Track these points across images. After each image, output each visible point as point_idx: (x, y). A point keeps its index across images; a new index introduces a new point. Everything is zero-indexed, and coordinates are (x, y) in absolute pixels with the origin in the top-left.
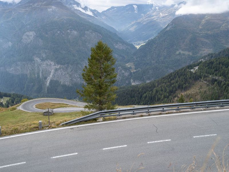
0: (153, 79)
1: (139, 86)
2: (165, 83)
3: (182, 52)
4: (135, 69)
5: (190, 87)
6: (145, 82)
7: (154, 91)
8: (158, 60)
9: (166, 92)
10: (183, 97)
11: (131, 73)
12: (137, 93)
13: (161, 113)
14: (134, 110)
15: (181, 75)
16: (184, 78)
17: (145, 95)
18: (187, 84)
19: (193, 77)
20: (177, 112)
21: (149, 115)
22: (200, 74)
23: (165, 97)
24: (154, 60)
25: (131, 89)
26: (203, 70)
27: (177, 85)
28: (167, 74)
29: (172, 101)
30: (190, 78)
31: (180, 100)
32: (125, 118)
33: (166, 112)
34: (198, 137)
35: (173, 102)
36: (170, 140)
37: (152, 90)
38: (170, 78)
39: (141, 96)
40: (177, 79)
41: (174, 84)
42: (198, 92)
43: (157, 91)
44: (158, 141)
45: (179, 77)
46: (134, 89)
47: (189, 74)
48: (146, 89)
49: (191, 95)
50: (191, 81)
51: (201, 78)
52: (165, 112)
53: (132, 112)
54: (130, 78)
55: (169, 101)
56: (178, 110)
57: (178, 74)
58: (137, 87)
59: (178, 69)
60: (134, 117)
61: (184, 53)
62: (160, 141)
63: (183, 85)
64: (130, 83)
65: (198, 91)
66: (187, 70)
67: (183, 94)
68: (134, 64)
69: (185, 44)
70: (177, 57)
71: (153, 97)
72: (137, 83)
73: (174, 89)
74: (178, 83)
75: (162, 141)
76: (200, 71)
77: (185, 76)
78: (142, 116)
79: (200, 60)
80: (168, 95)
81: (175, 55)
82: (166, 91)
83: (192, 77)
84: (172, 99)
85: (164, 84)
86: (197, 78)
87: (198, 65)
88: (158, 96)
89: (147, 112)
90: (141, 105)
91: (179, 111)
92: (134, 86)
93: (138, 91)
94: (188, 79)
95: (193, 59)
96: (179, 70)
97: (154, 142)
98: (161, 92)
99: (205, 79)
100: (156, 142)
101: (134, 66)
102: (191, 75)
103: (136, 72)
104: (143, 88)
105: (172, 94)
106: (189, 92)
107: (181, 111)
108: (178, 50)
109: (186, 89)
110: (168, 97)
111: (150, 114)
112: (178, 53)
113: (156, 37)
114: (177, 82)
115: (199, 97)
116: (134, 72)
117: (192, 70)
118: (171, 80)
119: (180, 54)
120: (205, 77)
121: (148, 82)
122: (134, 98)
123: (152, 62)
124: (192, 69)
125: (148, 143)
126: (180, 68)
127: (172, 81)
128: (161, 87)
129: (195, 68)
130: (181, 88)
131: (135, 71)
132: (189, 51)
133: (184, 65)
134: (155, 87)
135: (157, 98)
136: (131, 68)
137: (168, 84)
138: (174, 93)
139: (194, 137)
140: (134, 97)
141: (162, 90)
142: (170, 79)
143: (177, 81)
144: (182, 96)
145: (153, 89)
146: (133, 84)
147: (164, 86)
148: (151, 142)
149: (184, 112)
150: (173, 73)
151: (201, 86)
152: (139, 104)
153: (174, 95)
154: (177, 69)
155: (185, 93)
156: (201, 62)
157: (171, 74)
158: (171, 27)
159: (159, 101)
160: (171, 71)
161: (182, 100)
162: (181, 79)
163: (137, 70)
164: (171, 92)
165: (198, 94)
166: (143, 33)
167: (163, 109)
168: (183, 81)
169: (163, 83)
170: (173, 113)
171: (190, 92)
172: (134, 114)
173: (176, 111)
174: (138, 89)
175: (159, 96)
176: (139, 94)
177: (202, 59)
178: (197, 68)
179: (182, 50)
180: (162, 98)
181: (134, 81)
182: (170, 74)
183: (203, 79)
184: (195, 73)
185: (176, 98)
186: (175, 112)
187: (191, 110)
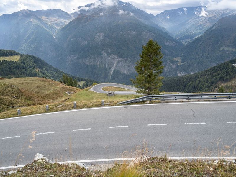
0: (196, 71)
1: (184, 77)
2: (208, 75)
3: (225, 48)
4: (182, 63)
5: (231, 79)
6: (190, 74)
7: (197, 82)
8: (203, 55)
9: (208, 83)
10: (223, 88)
11: (178, 66)
12: (182, 82)
13: (200, 100)
14: (175, 97)
15: (224, 68)
16: (226, 72)
17: (189, 84)
18: (228, 77)
20: (214, 100)
21: (189, 101)
23: (206, 87)
24: (198, 55)
25: (177, 79)
27: (218, 77)
28: (210, 68)
29: (212, 91)
30: (232, 72)
31: (219, 90)
32: (167, 102)
33: (204, 100)
34: (231, 123)
35: (214, 92)
36: (205, 123)
37: (195, 81)
38: (212, 71)
39: (185, 85)
40: (219, 72)
41: (216, 76)
43: (199, 82)
44: (194, 123)
45: (221, 71)
46: (180, 79)
47: (231, 68)
48: (190, 79)
49: (231, 86)
50: (232, 74)
52: (203, 100)
53: (174, 98)
54: (177, 70)
55: (210, 90)
56: (215, 99)
57: (220, 68)
58: (182, 77)
59: (221, 63)
60: (175, 102)
61: (228, 49)
62: (196, 123)
63: (224, 77)
64: (176, 74)
66: (230, 64)
67: (223, 85)
68: (181, 58)
69: (230, 41)
70: (221, 53)
71: (195, 87)
72: (183, 75)
73: (216, 81)
74: (220, 75)
75: (197, 123)
77: (226, 69)
78: (182, 102)
80: (209, 85)
81: (219, 51)
82: (208, 82)
83: (234, 71)
84: (212, 89)
85: (207, 76)
88: (200, 86)
89: (187, 99)
90: (184, 92)
91: (215, 100)
92: (179, 77)
93: (183, 81)
94: (230, 72)
96: (222, 64)
97: (190, 123)
98: (203, 83)
100: (192, 123)
101: (181, 60)
102: (232, 68)
103: (182, 65)
104: (188, 78)
105: (213, 84)
106: (229, 84)
107: (218, 100)
108: (222, 47)
109: (226, 81)
110: (209, 87)
111: (190, 100)
112: (222, 49)
113: (202, 35)
114: (219, 75)
116: (180, 66)
117: (234, 64)
118: (213, 73)
119: (223, 50)
121: (192, 73)
122: (179, 87)
123: (197, 57)
124: (234, 63)
125: (185, 124)
126: (223, 62)
127: (214, 74)
128: (204, 78)
130: (222, 80)
131: (181, 64)
132: (233, 48)
133: (226, 60)
134: (198, 78)
135: (199, 87)
136: (178, 62)
137: (211, 76)
138: (216, 84)
139: (228, 123)
140: (179, 85)
141: (204, 81)
142: (212, 72)
143: (219, 73)
144: (222, 86)
145: (196, 80)
146: (179, 75)
147: (206, 77)
148: (188, 123)
149: (220, 100)
150: (216, 66)
152: (183, 91)
153: (215, 86)
154: (220, 63)
155: (226, 84)
157: (214, 67)
158: (217, 26)
159: (201, 90)
160: (214, 65)
161: (221, 90)
162: (222, 72)
163: (184, 63)
164: (213, 83)
166: (191, 32)
167: (202, 97)
168: (224, 74)
169: (206, 75)
170: (210, 101)
171: (230, 84)
172: (175, 100)
173: (213, 100)
174: (183, 79)
175: (201, 86)
176: (184, 83)
179: (226, 47)
180: (204, 88)
181: (180, 73)
182: (213, 67)
185: (217, 89)
186: (212, 101)
187: (227, 99)
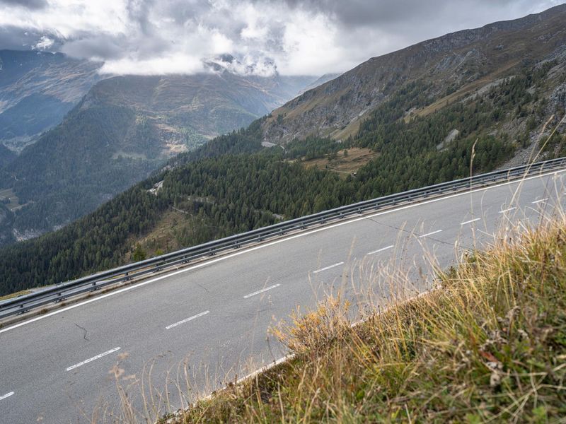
0: (68, 221)
1: (36, 242)
2: (99, 225)
3: (124, 155)
4: (20, 203)
5: (153, 225)
6: (51, 230)
7: (77, 248)
8: (74, 177)
9: (104, 245)
10: (143, 250)
11: (10, 215)
12: (35, 257)
13: (92, 293)
14: (21, 303)
15: (132, 203)
16: (139, 209)
17: (55, 260)
18: (147, 221)
19: (157, 205)
20: (126, 285)
21: (63, 305)
22: (169, 195)
23: (103, 256)
24: (63, 178)
25: (17, 251)
26: (174, 188)
27: (125, 225)
28: (99, 206)
29: (120, 261)
30: (151, 207)
31: (135, 256)
33: (102, 290)
34: (175, 325)
35: (123, 263)
36: (119, 348)
37: (71, 246)
38: (107, 213)
39: (47, 265)
40: (123, 212)
41: (120, 224)
42: (171, 234)
43: (83, 247)
44: (92, 359)
45: (128, 209)
46: (26, 251)
47: (147, 198)
48: (55, 245)
49: (159, 241)
50: (153, 213)
51: (171, 203)
52: (99, 291)
53: (18, 308)
54: (10, 227)
55: (115, 263)
56: (128, 280)
57: (124, 202)
58: (33, 244)
59: (123, 191)
60: (25, 319)
61: (130, 156)
62: (95, 358)
63: (137, 224)
64: (11, 238)
65: (170, 231)
66: (142, 191)
67: (141, 242)
68: (14, 191)
69: (129, 138)
70: (115, 166)
71: (75, 262)
72: (31, 236)
73: (122, 235)
74: (128, 221)
75: (99, 356)
76: (169, 190)
77: (139, 204)
78: (45, 311)
79: (165, 169)
80: (109, 250)
81: (111, 163)
82: (103, 243)
83: (154, 205)
84: (119, 257)
85: (97, 227)
86: (163, 204)
87: (163, 179)
88: (87, 256)
89: (58, 299)
90: (49, 284)
91: (129, 282)
92: (22, 244)
93: (37, 253)
94: (147, 210)
95: (149, 166)
96: (125, 193)
97: (82, 363)
98: (93, 247)
99: (180, 204)
100: (86, 362)
101: (15, 198)
102: (151, 200)
103: (23, 209)
104: (48, 244)
105: (118, 246)
106: (152, 236)
107: (134, 280)
108: (115, 152)
109: (145, 231)
110: (110, 255)
111: (65, 302)
112: (115, 157)
113: (60, 125)
114: (124, 220)
115: (174, 243)
116: (18, 212)
117: (151, 190)
118: (111, 217)
119: (120, 159)
120: (179, 200)
121: (57, 228)
122: (28, 273)
123: (61, 182)
124: (151, 188)
125: (69, 369)
126: (126, 188)
127: (114, 220)
128: (91, 235)
129: (156, 185)
130: (138, 229)
131: (20, 207)
132: (140, 152)
133: (133, 182)
134: (76, 237)
135: (85, 260)
136: (7, 202)
137: (106, 225)
138: (123, 244)
139: (168, 328)
140: (28, 269)
141: (94, 243)
142: (108, 215)
143: (125, 216)
144: (139, 246)
145: (73, 243)
146: (20, 239)
147: (97, 231)
148: (75, 366)
149: (140, 280)
150: (114, 201)
151: (175, 221)
152: (43, 283)
153: (123, 248)
154: (121, 192)
155: (146, 240)
156: (167, 172)
157: (109, 203)
158: (90, 102)
159: (92, 266)
160: (109, 198)
161: (140, 256)
162: (131, 212)
163: (26, 205)
164: (116, 242)
165: (172, 238)
166: (26, 116)
167: (95, 284)
168: (137, 216)
169: (95, 225)
170: (116, 288)
171: (155, 237)
172: (23, 312)
173: (124, 283)
174: (35, 249)
175: (90, 256)
176: (40, 259)
177: (169, 167)
178: (160, 185)
179: (125, 151)
180: (98, 258)
181: (22, 232)
182: (107, 204)
183: (177, 205)
184: (159, 196)
185: (128, 254)
186: (122, 286)
